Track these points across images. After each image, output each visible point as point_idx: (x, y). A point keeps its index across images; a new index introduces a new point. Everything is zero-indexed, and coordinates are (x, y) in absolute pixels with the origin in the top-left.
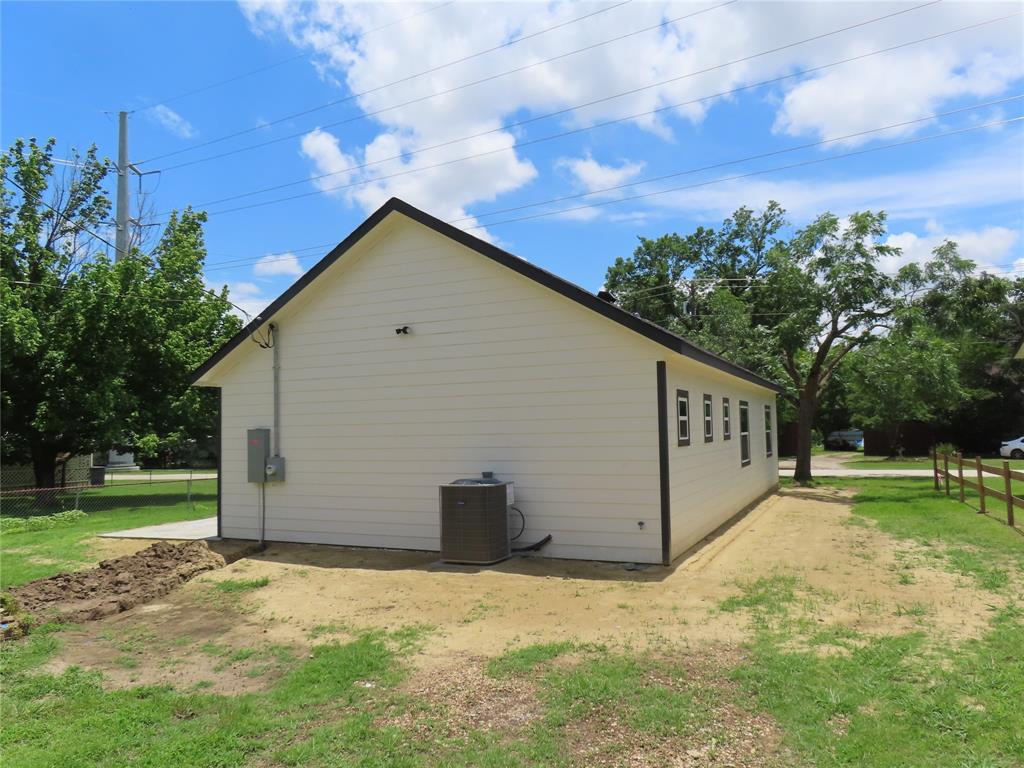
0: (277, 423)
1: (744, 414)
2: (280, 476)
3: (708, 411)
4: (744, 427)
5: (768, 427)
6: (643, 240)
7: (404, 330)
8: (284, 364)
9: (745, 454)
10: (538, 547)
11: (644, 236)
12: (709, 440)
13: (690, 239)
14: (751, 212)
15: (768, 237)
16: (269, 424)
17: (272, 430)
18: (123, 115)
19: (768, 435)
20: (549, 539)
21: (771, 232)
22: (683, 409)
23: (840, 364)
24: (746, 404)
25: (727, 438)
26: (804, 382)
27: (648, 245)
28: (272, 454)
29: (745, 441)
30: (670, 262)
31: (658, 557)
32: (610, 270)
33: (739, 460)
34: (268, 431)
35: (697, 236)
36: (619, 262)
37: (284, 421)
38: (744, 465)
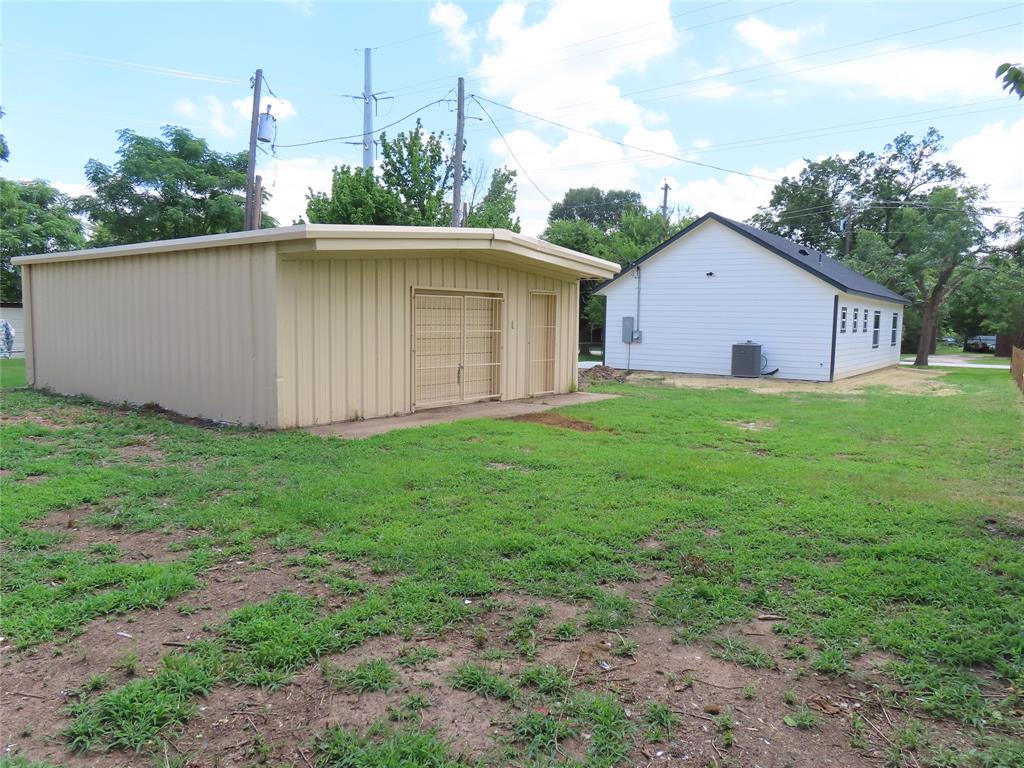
0: (638, 315)
1: (877, 319)
2: (639, 340)
3: (856, 317)
4: (877, 325)
5: (895, 326)
6: (809, 161)
7: (711, 274)
8: (642, 286)
9: (875, 340)
10: (772, 374)
11: (810, 159)
12: (855, 331)
13: (852, 161)
14: (911, 137)
15: (924, 160)
16: (633, 314)
17: (636, 319)
18: (368, 51)
19: (894, 332)
20: (777, 370)
21: (927, 156)
22: (844, 316)
23: (962, 283)
24: (879, 312)
25: (865, 331)
26: (930, 295)
27: (812, 167)
28: (635, 329)
29: (876, 334)
30: (831, 181)
31: (828, 379)
32: (776, 187)
33: (871, 344)
34: (633, 318)
35: (858, 159)
36: (785, 180)
37: (642, 314)
38: (874, 347)
